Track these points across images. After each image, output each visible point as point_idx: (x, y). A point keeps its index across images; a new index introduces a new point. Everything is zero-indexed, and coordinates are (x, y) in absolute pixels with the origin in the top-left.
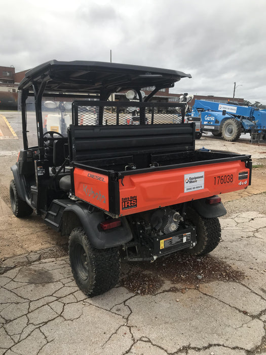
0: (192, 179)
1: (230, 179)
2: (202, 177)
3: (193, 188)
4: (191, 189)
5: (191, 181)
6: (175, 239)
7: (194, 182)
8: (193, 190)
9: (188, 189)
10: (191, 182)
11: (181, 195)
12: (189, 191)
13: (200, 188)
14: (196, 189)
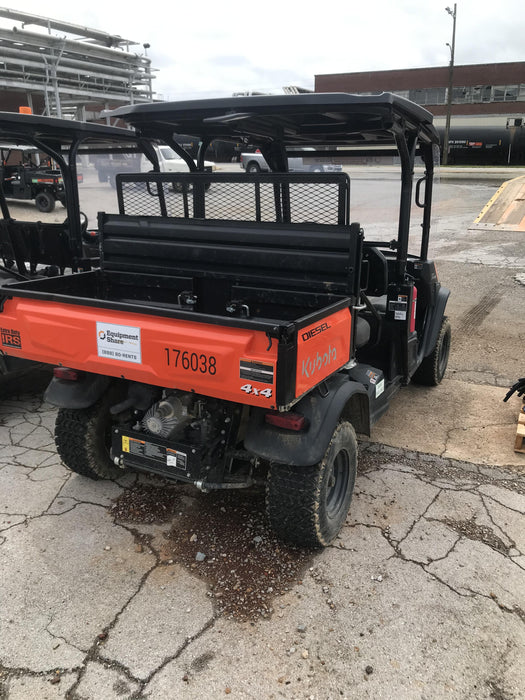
0: (113, 334)
1: (208, 364)
2: (135, 338)
3: (117, 354)
4: (111, 353)
5: (111, 337)
6: (152, 450)
7: (116, 342)
8: (115, 357)
9: (105, 352)
10: (109, 340)
11: (91, 358)
12: (106, 356)
13: (132, 360)
14: (122, 358)
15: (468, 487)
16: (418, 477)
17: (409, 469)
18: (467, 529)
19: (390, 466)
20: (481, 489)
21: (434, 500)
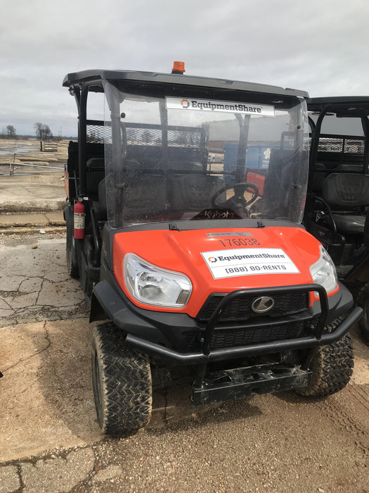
15: (20, 311)
16: (52, 307)
17: (61, 309)
18: (15, 294)
19: (74, 308)
20: (13, 312)
21: (37, 299)
